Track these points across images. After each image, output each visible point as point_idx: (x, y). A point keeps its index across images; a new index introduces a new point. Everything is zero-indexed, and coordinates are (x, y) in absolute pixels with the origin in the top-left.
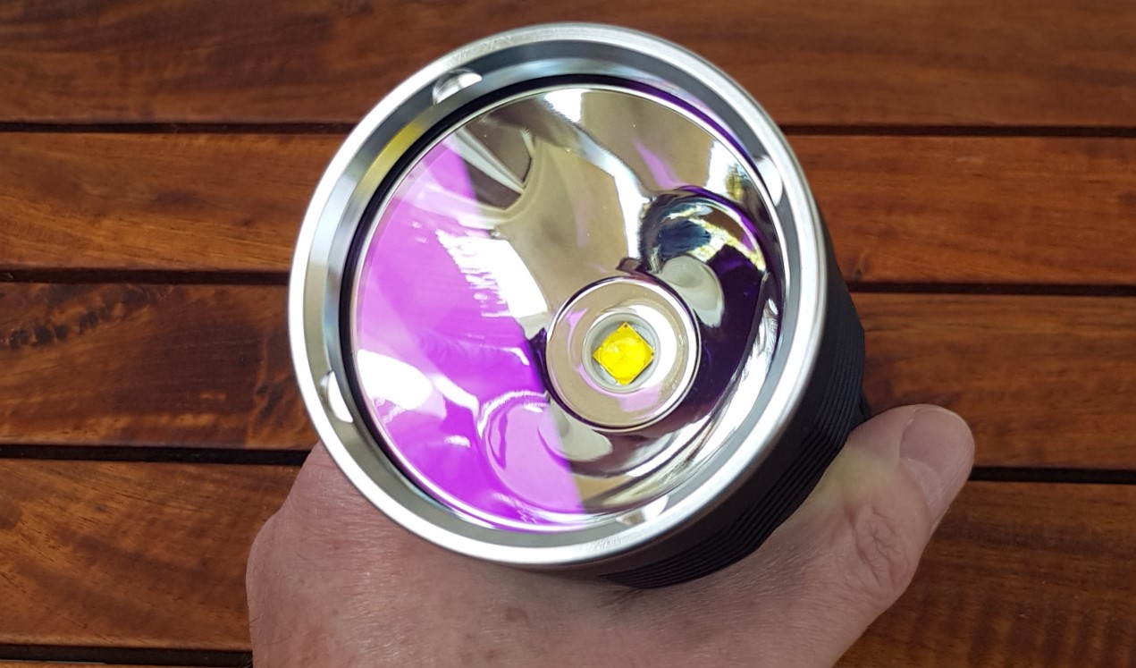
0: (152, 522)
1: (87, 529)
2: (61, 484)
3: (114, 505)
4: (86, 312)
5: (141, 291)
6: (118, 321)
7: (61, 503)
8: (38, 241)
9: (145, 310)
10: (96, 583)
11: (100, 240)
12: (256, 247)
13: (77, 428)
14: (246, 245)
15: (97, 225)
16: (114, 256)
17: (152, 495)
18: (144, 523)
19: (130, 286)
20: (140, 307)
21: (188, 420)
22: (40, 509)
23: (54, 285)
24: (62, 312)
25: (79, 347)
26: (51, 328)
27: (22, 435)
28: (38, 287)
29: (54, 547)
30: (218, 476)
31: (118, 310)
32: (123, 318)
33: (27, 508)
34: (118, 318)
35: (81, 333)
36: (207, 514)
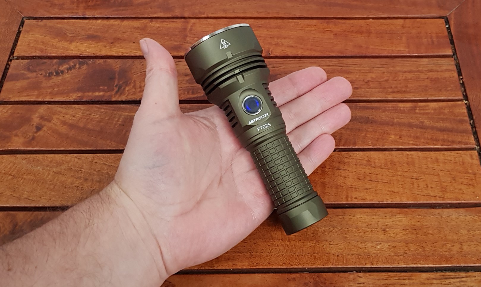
0: (88, 119)
1: (70, 121)
2: (63, 111)
3: (78, 115)
4: (69, 67)
5: (83, 61)
6: (77, 69)
7: (63, 115)
8: (55, 49)
9: (85, 66)
10: (73, 135)
11: (72, 48)
12: (114, 49)
13: (67, 96)
14: (112, 49)
15: (71, 44)
16: (76, 52)
17: (88, 113)
18: (86, 120)
19: (80, 60)
20: (83, 65)
21: (97, 94)
22: (58, 117)
23: (60, 60)
24: (62, 67)
25: (67, 76)
26: (59, 71)
27: (52, 99)
28: (55, 61)
29: (62, 126)
30: (105, 107)
31: (77, 66)
32: (79, 68)
33: (55, 117)
34: (77, 68)
35: (67, 72)
36: (102, 117)
